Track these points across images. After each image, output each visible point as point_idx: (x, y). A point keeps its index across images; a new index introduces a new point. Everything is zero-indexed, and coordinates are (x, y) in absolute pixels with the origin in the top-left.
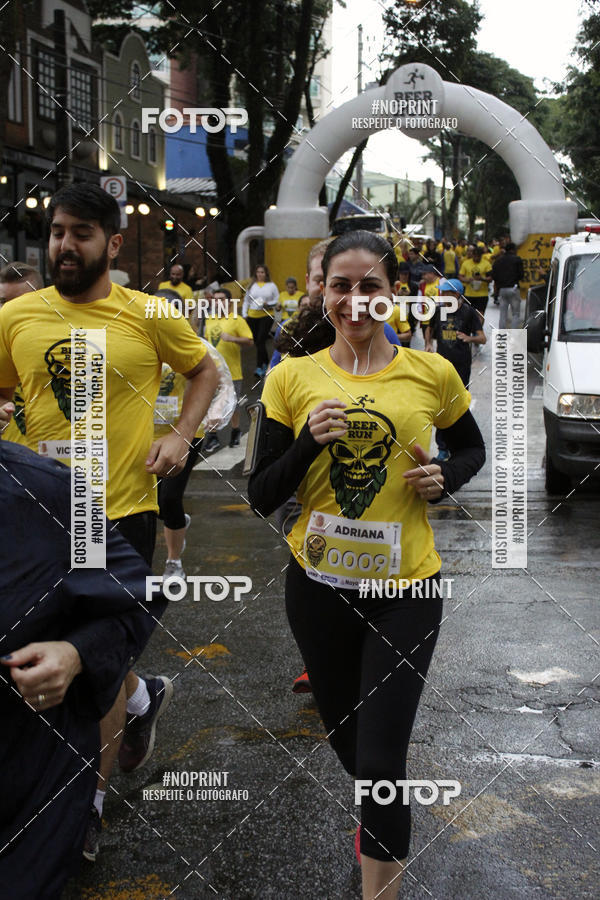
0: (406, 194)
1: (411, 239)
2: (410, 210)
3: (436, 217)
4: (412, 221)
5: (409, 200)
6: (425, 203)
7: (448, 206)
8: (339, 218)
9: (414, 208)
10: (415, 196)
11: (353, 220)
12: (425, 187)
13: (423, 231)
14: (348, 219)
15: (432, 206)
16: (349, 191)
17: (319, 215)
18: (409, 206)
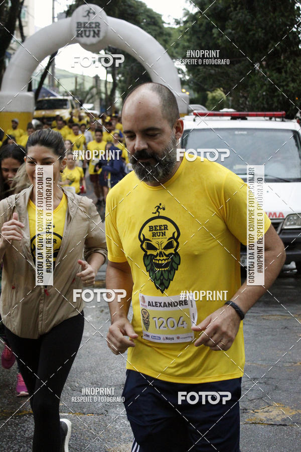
0: (82, 84)
1: (86, 113)
2: (85, 95)
3: (101, 99)
4: (86, 101)
5: (84, 88)
6: (94, 91)
7: (109, 93)
8: (40, 99)
9: (87, 93)
10: (88, 86)
11: (49, 101)
12: (94, 80)
13: (93, 109)
14: (47, 100)
15: (99, 93)
16: (46, 81)
17: (28, 97)
18: (84, 92)
